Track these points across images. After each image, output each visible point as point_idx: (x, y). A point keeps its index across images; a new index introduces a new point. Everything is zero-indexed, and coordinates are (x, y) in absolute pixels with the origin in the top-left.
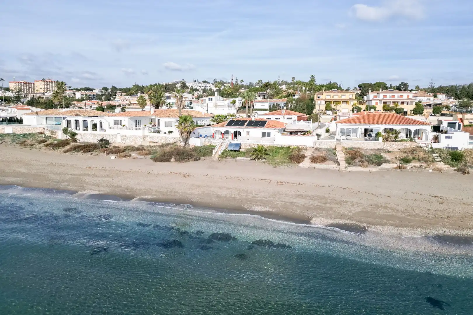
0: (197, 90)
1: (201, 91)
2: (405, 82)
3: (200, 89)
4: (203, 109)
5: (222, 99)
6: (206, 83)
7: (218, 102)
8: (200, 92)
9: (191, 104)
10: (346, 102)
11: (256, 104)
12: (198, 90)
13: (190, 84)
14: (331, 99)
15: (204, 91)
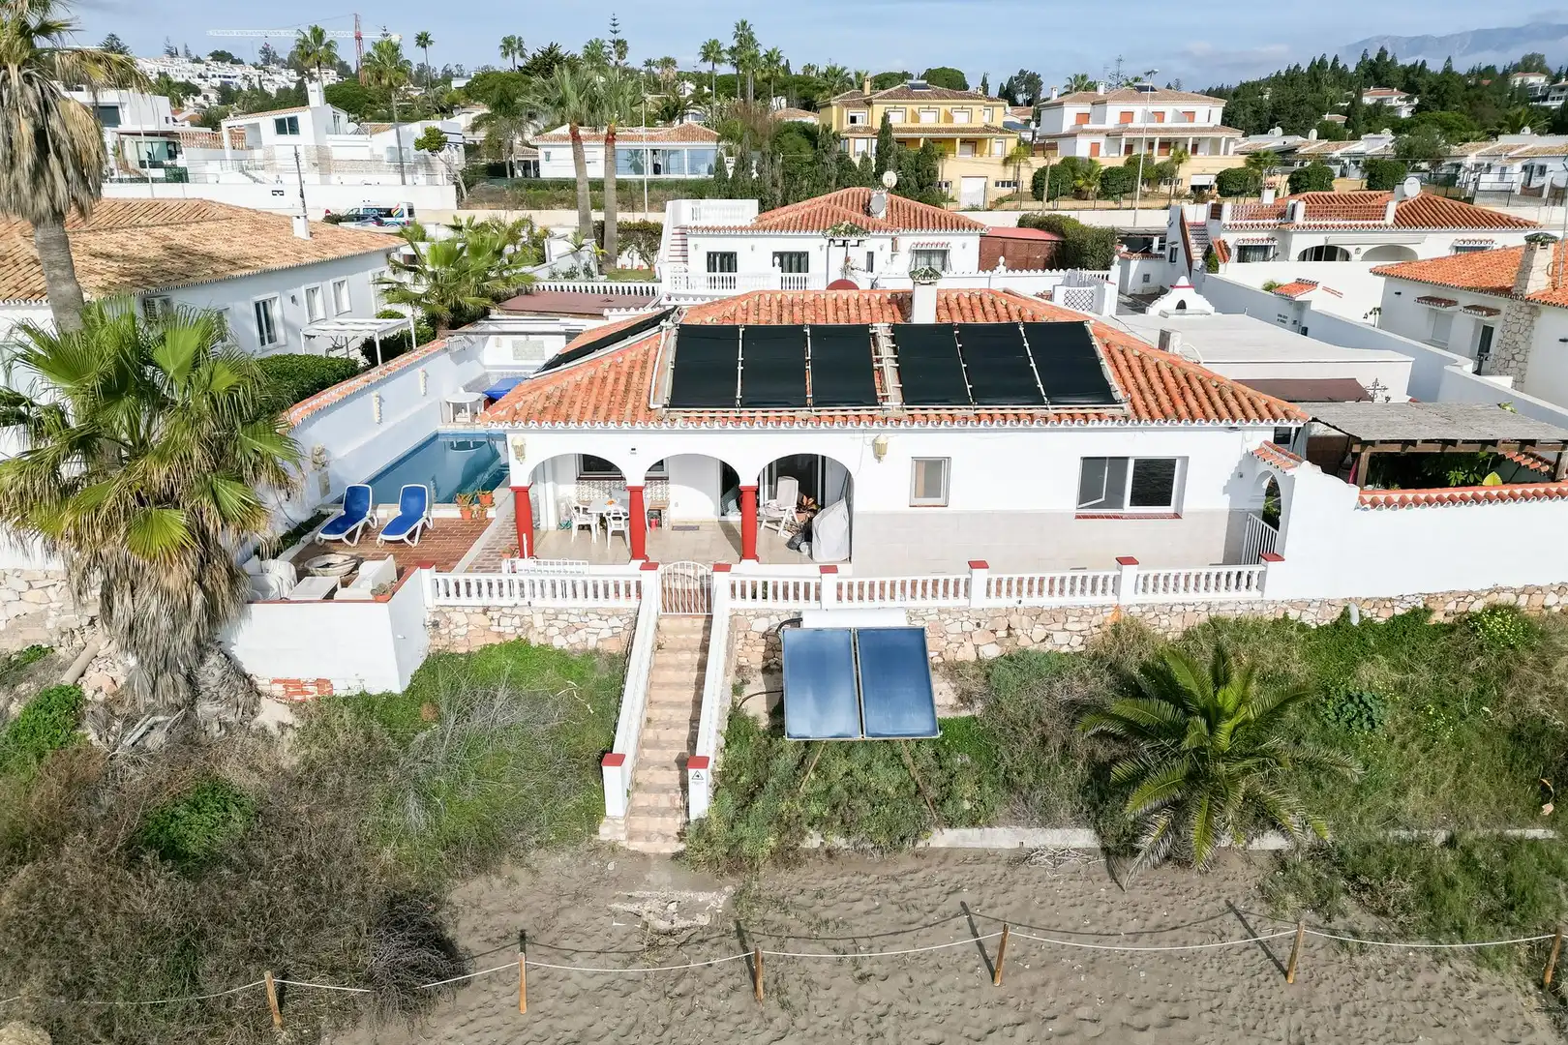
0: (191, 90)
1: (213, 96)
2: (1030, 69)
3: (204, 86)
4: (256, 180)
5: (353, 126)
6: (228, 64)
7: (330, 141)
8: (206, 98)
9: (172, 155)
10: (974, 143)
11: (548, 154)
12: (197, 91)
13: (152, 66)
14: (911, 130)
15: (227, 94)
